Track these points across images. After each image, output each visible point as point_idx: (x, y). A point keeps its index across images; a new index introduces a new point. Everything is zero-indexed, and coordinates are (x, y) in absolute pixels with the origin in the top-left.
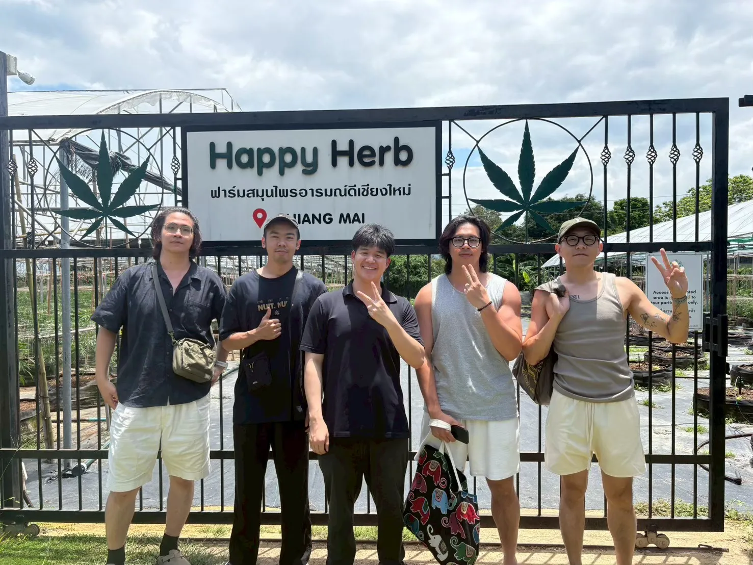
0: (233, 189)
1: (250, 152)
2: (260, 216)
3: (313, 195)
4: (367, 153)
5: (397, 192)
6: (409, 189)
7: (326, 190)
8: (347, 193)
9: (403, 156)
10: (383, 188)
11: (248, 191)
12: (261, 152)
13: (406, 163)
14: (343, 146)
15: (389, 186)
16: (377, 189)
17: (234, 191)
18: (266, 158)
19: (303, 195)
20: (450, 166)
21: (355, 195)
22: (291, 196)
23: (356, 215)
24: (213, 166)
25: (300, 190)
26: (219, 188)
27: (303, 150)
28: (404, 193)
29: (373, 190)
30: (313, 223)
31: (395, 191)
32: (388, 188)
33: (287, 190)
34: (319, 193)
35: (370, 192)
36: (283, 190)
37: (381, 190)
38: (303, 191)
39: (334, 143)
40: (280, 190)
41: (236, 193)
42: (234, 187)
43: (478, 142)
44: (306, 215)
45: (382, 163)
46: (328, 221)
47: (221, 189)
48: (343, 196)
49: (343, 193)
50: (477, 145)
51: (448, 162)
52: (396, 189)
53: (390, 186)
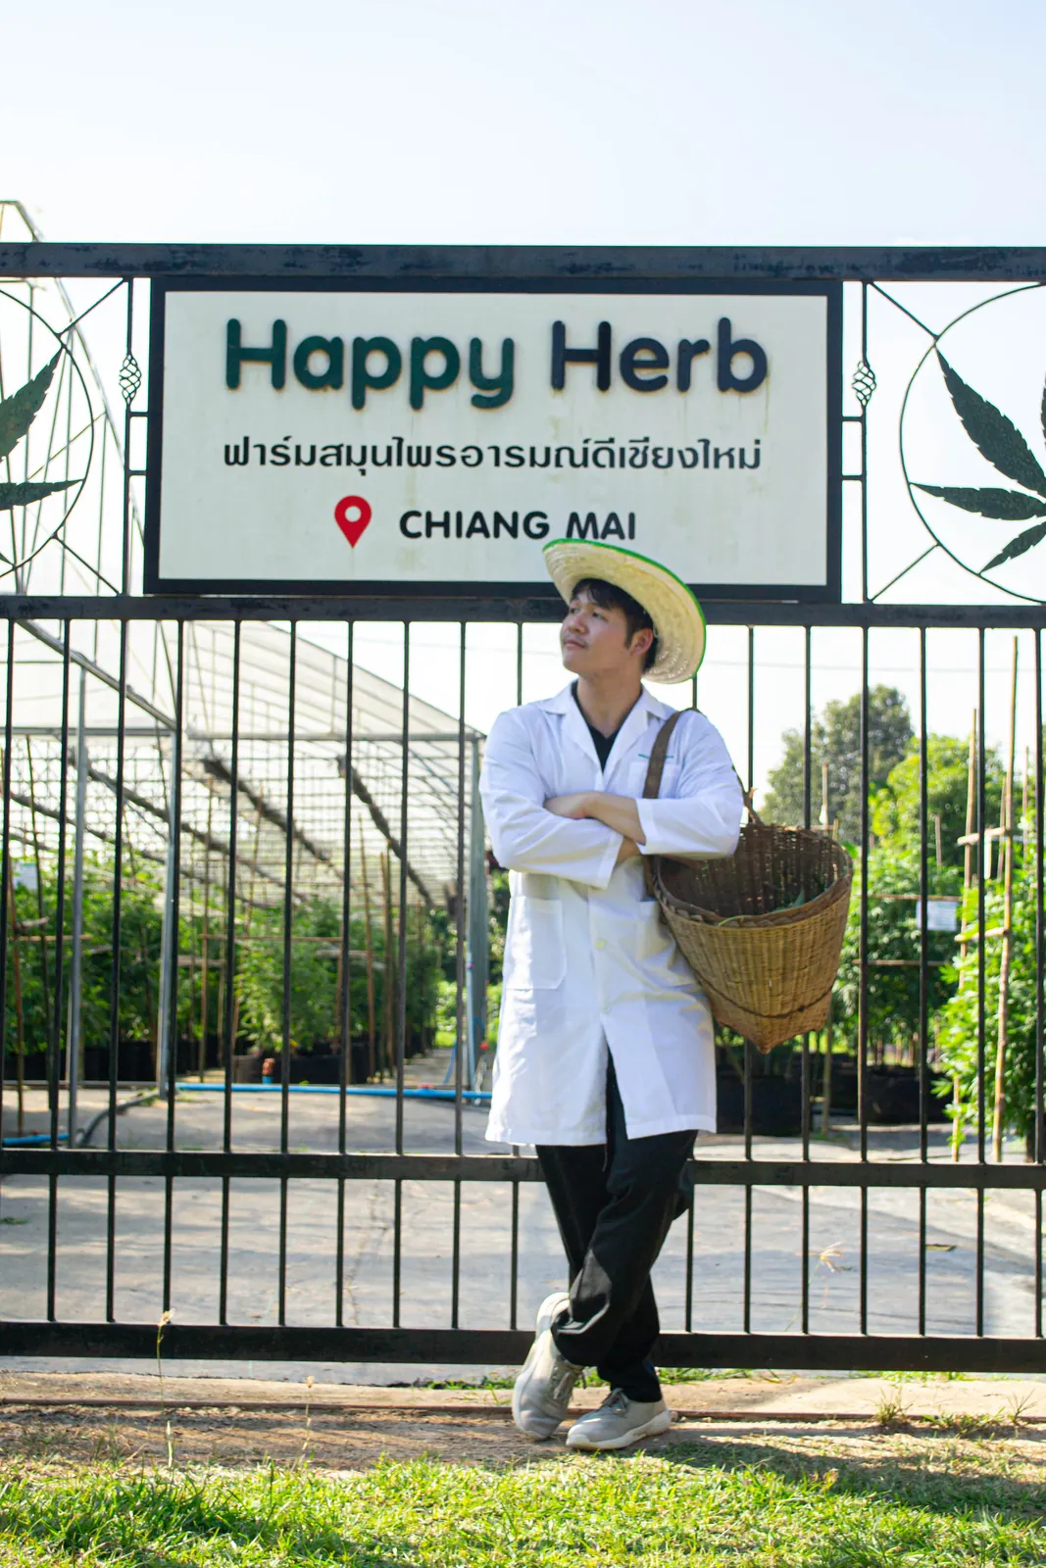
0: (285, 443)
1: (333, 348)
2: (353, 514)
3: (497, 463)
4: (644, 355)
5: (724, 461)
6: (757, 452)
7: (533, 450)
8: (590, 458)
9: (742, 367)
10: (688, 449)
11: (325, 449)
12: (362, 348)
13: (748, 386)
14: (583, 337)
15: (702, 444)
16: (670, 451)
17: (286, 448)
18: (377, 364)
19: (474, 459)
20: (865, 397)
21: (612, 465)
22: (439, 463)
23: (613, 517)
24: (233, 380)
25: (465, 450)
26: (246, 440)
27: (476, 345)
28: (742, 464)
29: (660, 453)
30: (497, 534)
31: (717, 456)
32: (699, 447)
33: (429, 449)
34: (515, 457)
35: (651, 457)
36: (419, 449)
37: (681, 453)
38: (474, 454)
39: (559, 330)
40: (410, 449)
41: (292, 453)
42: (286, 439)
43: (937, 338)
44: (478, 516)
45: (684, 384)
46: (536, 530)
47: (251, 443)
48: (578, 466)
49: (578, 459)
50: (934, 346)
51: (860, 386)
52: (721, 452)
53: (706, 442)
